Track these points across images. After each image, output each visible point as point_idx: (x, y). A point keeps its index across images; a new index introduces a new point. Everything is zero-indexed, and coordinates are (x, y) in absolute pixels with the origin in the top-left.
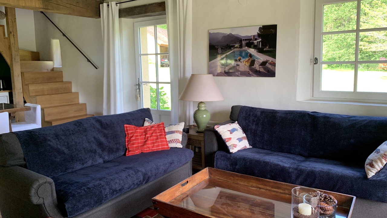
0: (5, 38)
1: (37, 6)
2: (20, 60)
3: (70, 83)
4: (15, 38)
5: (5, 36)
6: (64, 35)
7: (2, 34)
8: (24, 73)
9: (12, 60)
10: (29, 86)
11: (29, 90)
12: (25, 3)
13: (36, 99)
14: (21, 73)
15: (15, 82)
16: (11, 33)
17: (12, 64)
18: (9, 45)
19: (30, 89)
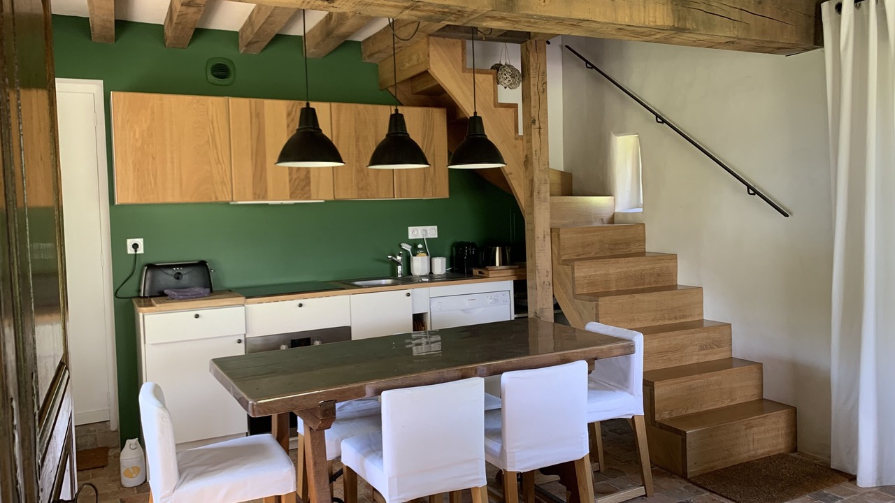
0: (516, 139)
1: (660, 23)
2: (551, 195)
3: (673, 257)
4: (542, 136)
5: (518, 132)
6: (661, 119)
7: (512, 128)
8: (559, 229)
9: (532, 195)
10: (573, 269)
11: (573, 278)
12: (631, 16)
13: (597, 306)
14: (551, 229)
15: (537, 255)
16: (534, 122)
17: (531, 205)
18: (526, 156)
19: (576, 275)
